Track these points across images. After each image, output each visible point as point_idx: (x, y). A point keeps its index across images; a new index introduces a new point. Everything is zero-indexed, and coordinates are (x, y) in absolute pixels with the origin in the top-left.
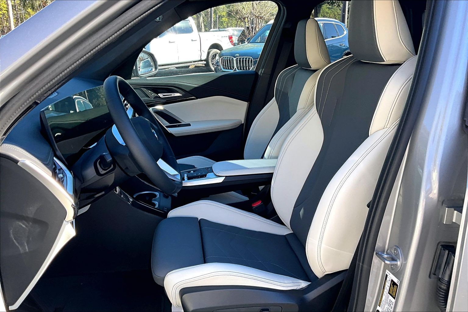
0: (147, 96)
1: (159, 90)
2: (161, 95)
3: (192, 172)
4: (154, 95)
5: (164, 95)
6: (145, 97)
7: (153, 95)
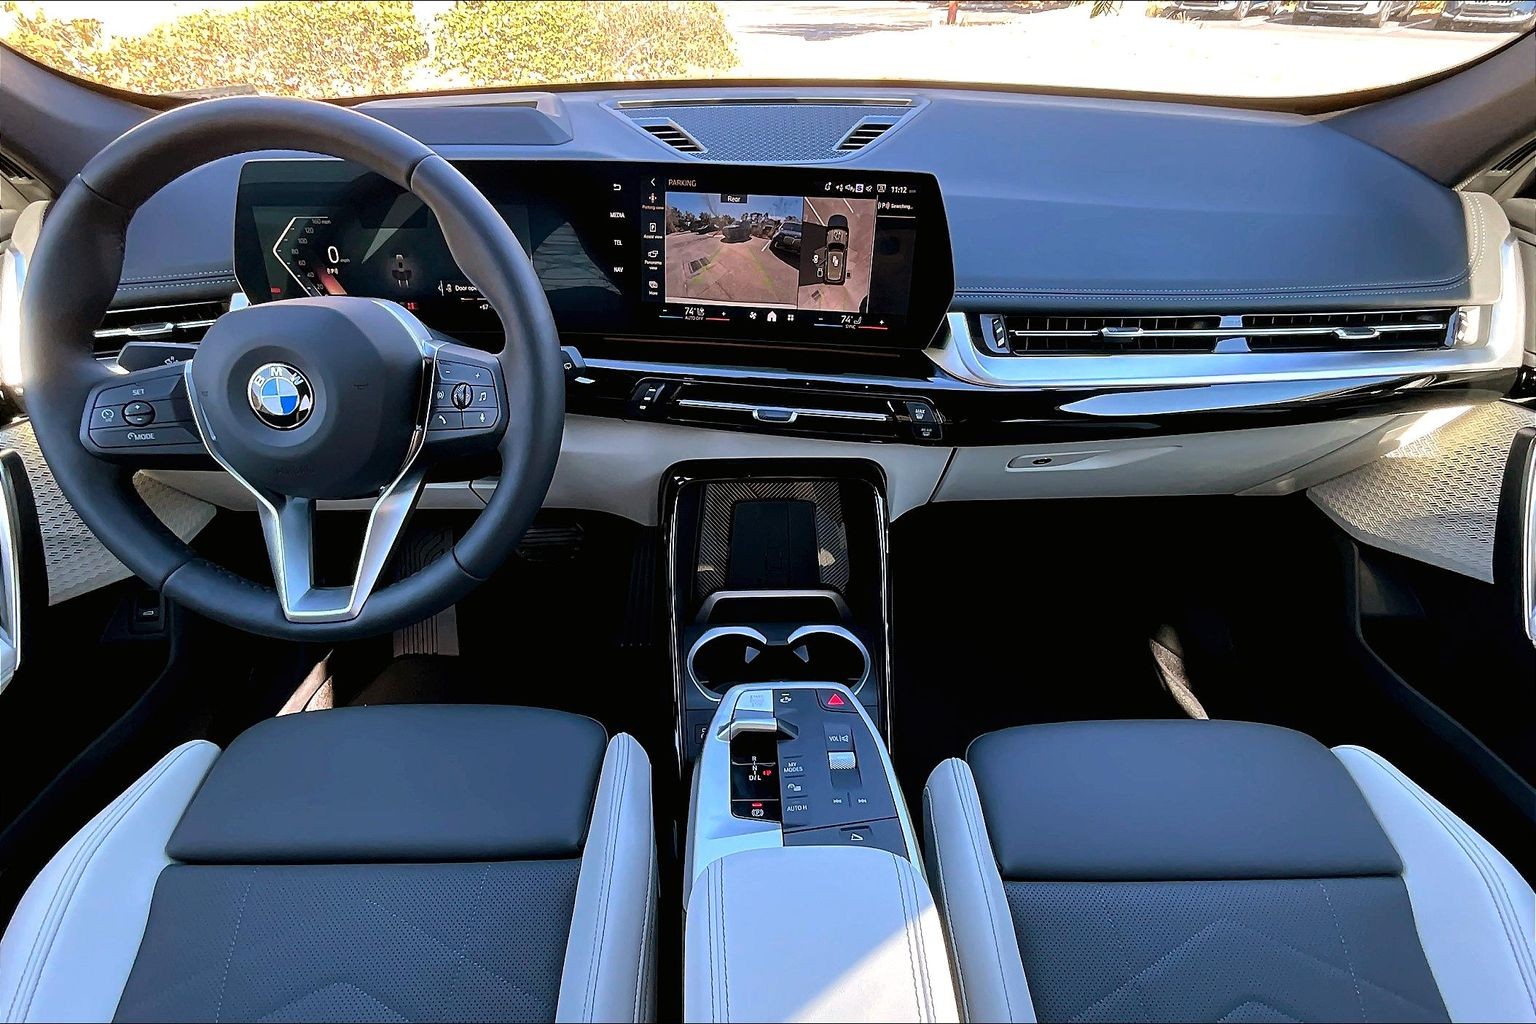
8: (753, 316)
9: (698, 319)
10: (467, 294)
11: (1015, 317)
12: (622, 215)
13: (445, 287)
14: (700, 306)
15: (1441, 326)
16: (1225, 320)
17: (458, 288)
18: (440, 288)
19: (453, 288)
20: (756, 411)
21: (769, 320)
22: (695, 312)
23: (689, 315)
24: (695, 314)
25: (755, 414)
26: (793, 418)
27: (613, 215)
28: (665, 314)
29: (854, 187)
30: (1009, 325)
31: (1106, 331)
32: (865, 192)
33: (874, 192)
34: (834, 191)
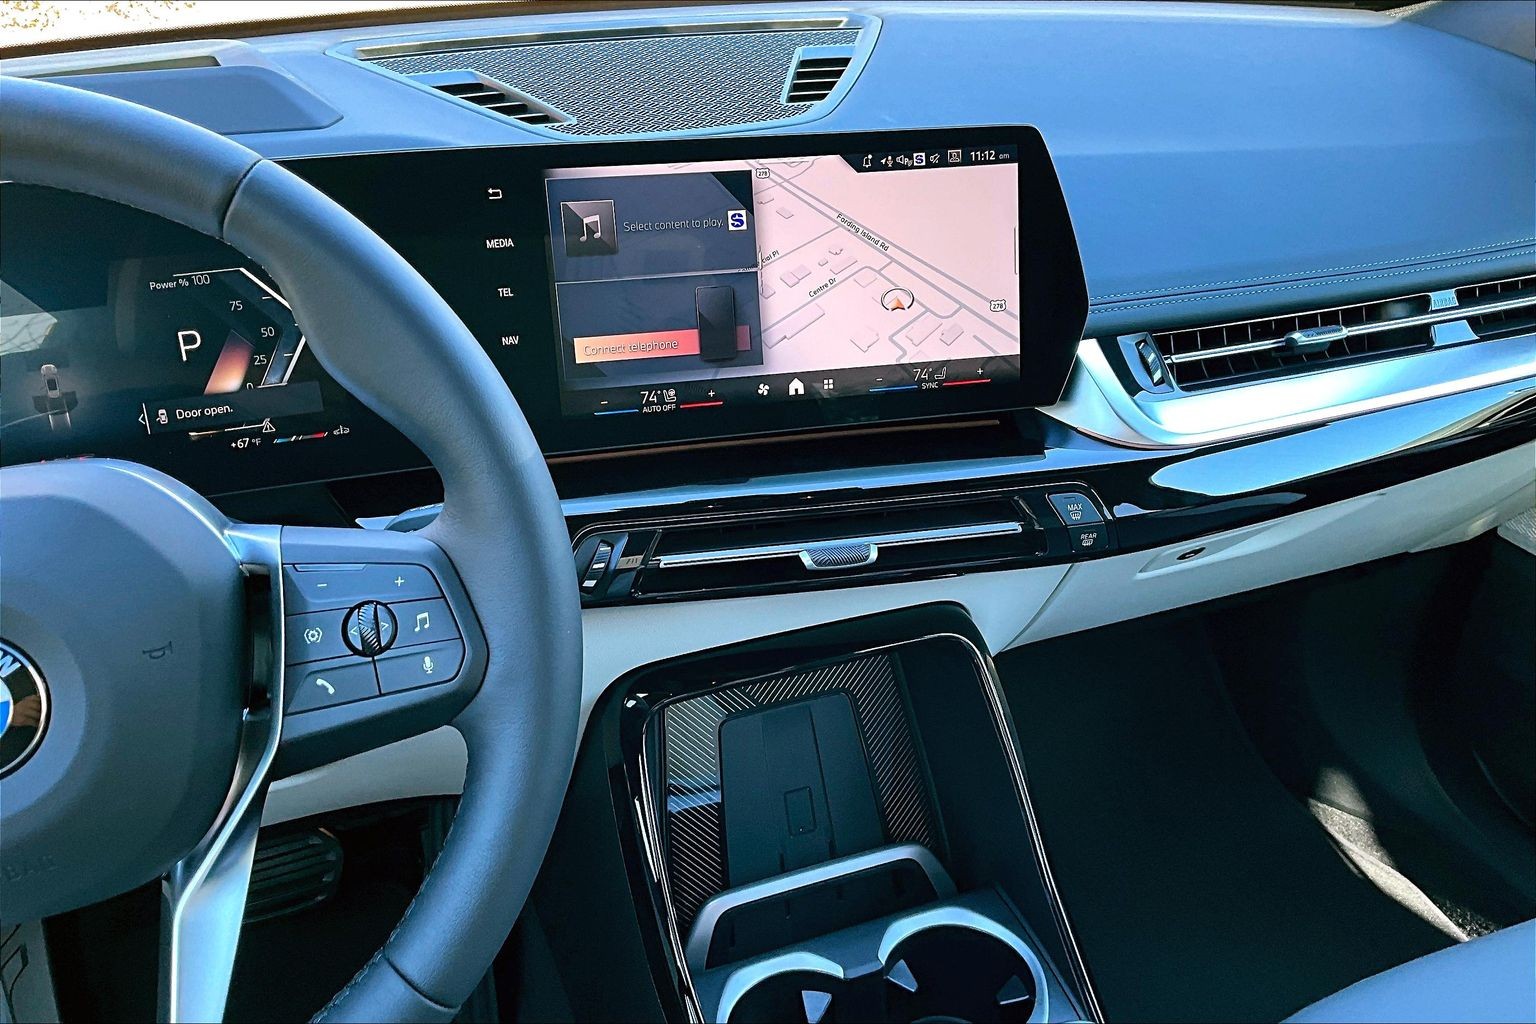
8: (764, 390)
9: (668, 408)
10: (200, 424)
11: (1168, 336)
12: (509, 243)
13: (153, 416)
14: (668, 386)
16: (1438, 299)
17: (182, 414)
18: (144, 419)
19: (171, 415)
20: (807, 554)
21: (792, 392)
22: (661, 398)
23: (649, 404)
24: (661, 402)
25: (807, 560)
26: (874, 555)
27: (491, 244)
28: (608, 407)
29: (911, 158)
30: (1164, 347)
31: (1296, 336)
32: (929, 165)
33: (944, 163)
34: (877, 167)
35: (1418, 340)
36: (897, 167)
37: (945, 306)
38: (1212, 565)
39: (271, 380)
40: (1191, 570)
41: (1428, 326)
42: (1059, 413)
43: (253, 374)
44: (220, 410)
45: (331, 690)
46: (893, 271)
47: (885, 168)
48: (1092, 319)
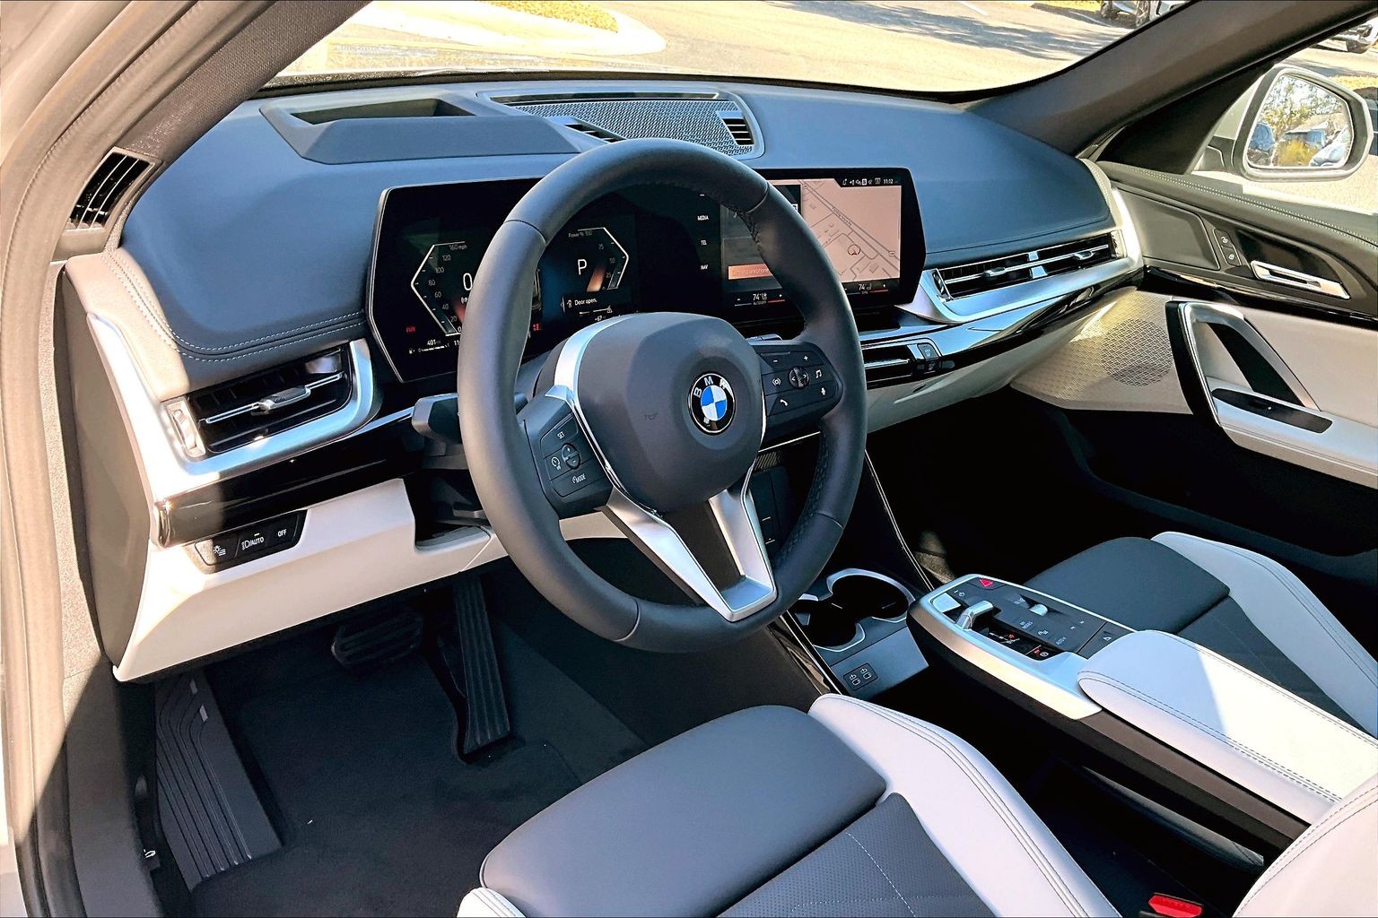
0: (1208, 255)
1: (1267, 248)
2: (1261, 270)
3: (1041, 610)
4: (1237, 257)
5: (1272, 273)
6: (1196, 255)
7: (1232, 257)
9: (763, 303)
15: (1107, 246)
16: (1031, 255)
19: (573, 303)
22: (760, 297)
23: (756, 300)
24: (761, 299)
27: (699, 218)
28: (739, 302)
29: (861, 181)
31: (989, 272)
32: (868, 185)
33: (874, 184)
34: (849, 185)
35: (1025, 275)
36: (856, 185)
37: (872, 254)
38: (925, 395)
39: (611, 286)
40: (918, 397)
41: (1030, 268)
42: (905, 308)
43: (605, 283)
44: (592, 301)
45: (786, 404)
46: (853, 236)
47: (851, 186)
48: (926, 263)
